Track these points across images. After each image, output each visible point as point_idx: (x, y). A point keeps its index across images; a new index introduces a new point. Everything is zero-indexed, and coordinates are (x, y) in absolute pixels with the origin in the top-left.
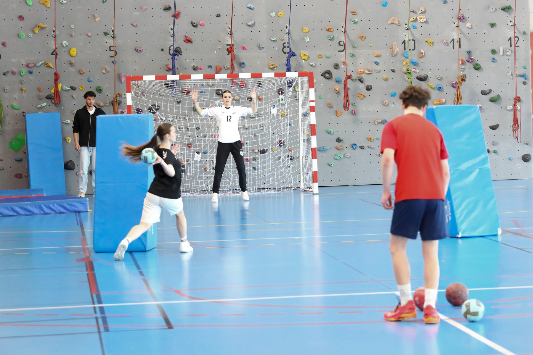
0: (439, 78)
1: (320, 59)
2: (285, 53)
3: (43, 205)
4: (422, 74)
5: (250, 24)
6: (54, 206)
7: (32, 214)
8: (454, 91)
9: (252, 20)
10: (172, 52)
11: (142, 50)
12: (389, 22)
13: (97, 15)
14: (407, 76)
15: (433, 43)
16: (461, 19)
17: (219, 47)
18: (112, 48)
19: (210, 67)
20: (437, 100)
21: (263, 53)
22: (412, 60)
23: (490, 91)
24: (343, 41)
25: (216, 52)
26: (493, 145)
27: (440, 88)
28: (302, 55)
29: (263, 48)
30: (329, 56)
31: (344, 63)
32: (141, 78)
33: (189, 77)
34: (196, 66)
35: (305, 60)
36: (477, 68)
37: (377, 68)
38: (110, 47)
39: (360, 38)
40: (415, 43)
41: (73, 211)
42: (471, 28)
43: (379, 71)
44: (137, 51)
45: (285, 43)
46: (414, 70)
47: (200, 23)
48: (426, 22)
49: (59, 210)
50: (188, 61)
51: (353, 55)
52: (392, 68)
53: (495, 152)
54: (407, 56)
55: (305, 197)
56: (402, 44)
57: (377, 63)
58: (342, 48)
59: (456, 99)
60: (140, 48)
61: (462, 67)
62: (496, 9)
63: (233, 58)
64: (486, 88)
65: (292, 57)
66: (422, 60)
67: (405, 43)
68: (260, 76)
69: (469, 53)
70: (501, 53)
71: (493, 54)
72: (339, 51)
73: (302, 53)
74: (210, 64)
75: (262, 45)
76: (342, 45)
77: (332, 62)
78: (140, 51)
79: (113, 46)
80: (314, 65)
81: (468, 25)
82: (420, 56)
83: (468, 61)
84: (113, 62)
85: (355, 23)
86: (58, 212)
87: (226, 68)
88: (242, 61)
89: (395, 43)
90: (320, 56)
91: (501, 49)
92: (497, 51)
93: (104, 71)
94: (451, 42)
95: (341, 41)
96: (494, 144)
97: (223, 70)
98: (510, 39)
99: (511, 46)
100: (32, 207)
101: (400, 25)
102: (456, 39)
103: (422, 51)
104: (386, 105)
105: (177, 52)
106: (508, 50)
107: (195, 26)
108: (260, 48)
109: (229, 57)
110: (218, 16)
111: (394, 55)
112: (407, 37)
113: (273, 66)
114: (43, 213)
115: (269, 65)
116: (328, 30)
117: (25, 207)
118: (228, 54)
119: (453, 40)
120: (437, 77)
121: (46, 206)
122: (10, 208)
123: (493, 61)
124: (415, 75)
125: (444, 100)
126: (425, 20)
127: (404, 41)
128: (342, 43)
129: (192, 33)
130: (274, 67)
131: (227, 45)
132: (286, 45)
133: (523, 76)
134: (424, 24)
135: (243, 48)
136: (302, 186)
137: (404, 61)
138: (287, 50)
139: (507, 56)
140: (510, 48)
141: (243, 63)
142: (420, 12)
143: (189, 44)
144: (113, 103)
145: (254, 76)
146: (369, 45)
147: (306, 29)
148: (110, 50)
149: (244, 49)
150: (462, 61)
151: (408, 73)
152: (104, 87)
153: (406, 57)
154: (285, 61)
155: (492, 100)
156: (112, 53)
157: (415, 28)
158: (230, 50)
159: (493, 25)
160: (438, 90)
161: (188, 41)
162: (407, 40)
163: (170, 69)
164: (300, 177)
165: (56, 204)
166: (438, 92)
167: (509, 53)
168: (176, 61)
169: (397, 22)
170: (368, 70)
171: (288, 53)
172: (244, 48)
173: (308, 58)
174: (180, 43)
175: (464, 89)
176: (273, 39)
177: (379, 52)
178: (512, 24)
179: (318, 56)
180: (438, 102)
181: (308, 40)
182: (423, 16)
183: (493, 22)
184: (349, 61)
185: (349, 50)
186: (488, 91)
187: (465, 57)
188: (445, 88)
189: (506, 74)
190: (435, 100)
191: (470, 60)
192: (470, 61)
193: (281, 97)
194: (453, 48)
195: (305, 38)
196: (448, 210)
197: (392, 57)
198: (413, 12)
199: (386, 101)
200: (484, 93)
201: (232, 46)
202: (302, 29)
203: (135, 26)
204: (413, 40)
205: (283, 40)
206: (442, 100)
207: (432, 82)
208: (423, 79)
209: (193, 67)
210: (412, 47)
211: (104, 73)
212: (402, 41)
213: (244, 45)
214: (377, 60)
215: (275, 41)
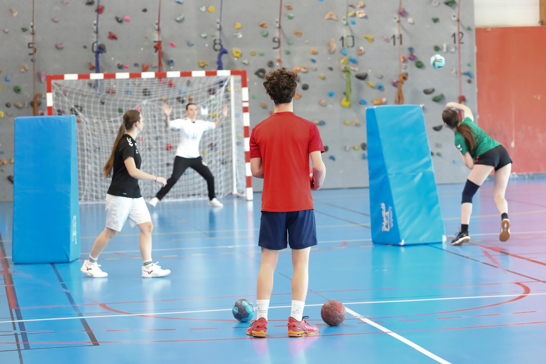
0: (380, 77)
1: (253, 57)
2: (216, 50)
4: (362, 72)
5: (178, 19)
8: (395, 90)
9: (180, 15)
10: (95, 49)
11: (64, 47)
12: (327, 17)
13: (14, 10)
14: (345, 75)
15: (373, 40)
16: (403, 13)
17: (146, 44)
18: (31, 45)
19: (136, 65)
21: (193, 51)
22: (350, 57)
23: (433, 90)
24: (278, 38)
25: (142, 49)
27: (380, 87)
28: (234, 52)
29: (193, 44)
30: (263, 54)
31: (278, 60)
32: (62, 77)
33: (113, 76)
34: (121, 64)
35: (237, 57)
36: (420, 65)
37: (314, 66)
38: (29, 44)
39: (295, 34)
40: (353, 39)
42: (413, 24)
43: (316, 70)
44: (57, 47)
45: (216, 40)
46: (352, 68)
47: (125, 18)
48: (366, 17)
50: (113, 59)
51: (288, 53)
52: (330, 66)
53: (438, 154)
54: (344, 52)
55: (238, 204)
56: (340, 40)
57: (313, 61)
58: (276, 45)
59: (397, 99)
60: (61, 45)
61: (404, 65)
62: (439, 4)
63: (161, 55)
64: (429, 87)
65: (224, 56)
66: (361, 57)
67: (343, 40)
68: (189, 74)
69: (411, 49)
70: (445, 50)
71: (436, 51)
72: (274, 48)
73: (235, 50)
74: (136, 62)
75: (191, 42)
76: (277, 42)
77: (267, 59)
78: (61, 48)
79: (32, 43)
80: (247, 63)
81: (410, 20)
82: (359, 53)
83: (410, 59)
84: (32, 60)
85: (291, 18)
87: (154, 66)
88: (171, 59)
89: (333, 39)
90: (253, 54)
91: (445, 46)
92: (440, 48)
93: (22, 70)
94: (392, 39)
95: (276, 38)
96: (438, 146)
97: (150, 68)
98: (454, 35)
99: (455, 42)
101: (337, 21)
102: (397, 34)
103: (361, 48)
104: (323, 105)
105: (101, 49)
106: (451, 47)
107: (120, 22)
108: (189, 45)
109: (156, 55)
110: (145, 10)
111: (331, 52)
112: (345, 32)
113: (204, 64)
115: (199, 63)
116: (262, 26)
118: (156, 52)
119: (394, 37)
120: (378, 76)
124: (353, 74)
126: (364, 15)
127: (342, 38)
128: (276, 40)
129: (117, 29)
130: (204, 66)
131: (155, 42)
132: (217, 42)
133: (468, 74)
134: (364, 20)
136: (235, 192)
137: (341, 58)
138: (218, 47)
139: (451, 52)
140: (454, 45)
141: (172, 61)
142: (359, 6)
143: (114, 41)
144: (32, 104)
145: (183, 74)
146: (307, 41)
147: (238, 25)
148: (29, 47)
150: (404, 58)
151: (346, 71)
152: (23, 87)
153: (344, 55)
154: (216, 59)
155: (436, 100)
156: (31, 51)
157: (354, 23)
158: (158, 47)
159: (436, 20)
160: (378, 89)
161: (113, 37)
162: (345, 36)
163: (94, 67)
164: (232, 183)
166: (377, 91)
167: (453, 50)
168: (100, 60)
169: (334, 17)
170: (305, 68)
171: (219, 50)
172: (172, 45)
173: (241, 55)
174: (104, 40)
175: (406, 88)
176: (203, 35)
177: (315, 49)
178: (455, 19)
179: (251, 54)
180: (379, 102)
181: (240, 36)
182: (362, 11)
183: (435, 17)
184: (284, 59)
185: (284, 47)
186: (431, 90)
187: (407, 54)
188: (386, 87)
189: (449, 72)
190: (376, 100)
191: (412, 58)
193: (212, 97)
194: (394, 44)
195: (237, 34)
196: (390, 216)
197: (330, 54)
198: (351, 6)
199: (323, 101)
200: (427, 92)
201: (159, 43)
202: (234, 25)
203: (56, 22)
204: (351, 36)
205: (213, 36)
206: (383, 100)
207: (372, 81)
208: (362, 77)
209: (118, 65)
210: (351, 44)
211: (22, 72)
212: (340, 37)
213: (172, 42)
214: (314, 57)
215: (205, 38)
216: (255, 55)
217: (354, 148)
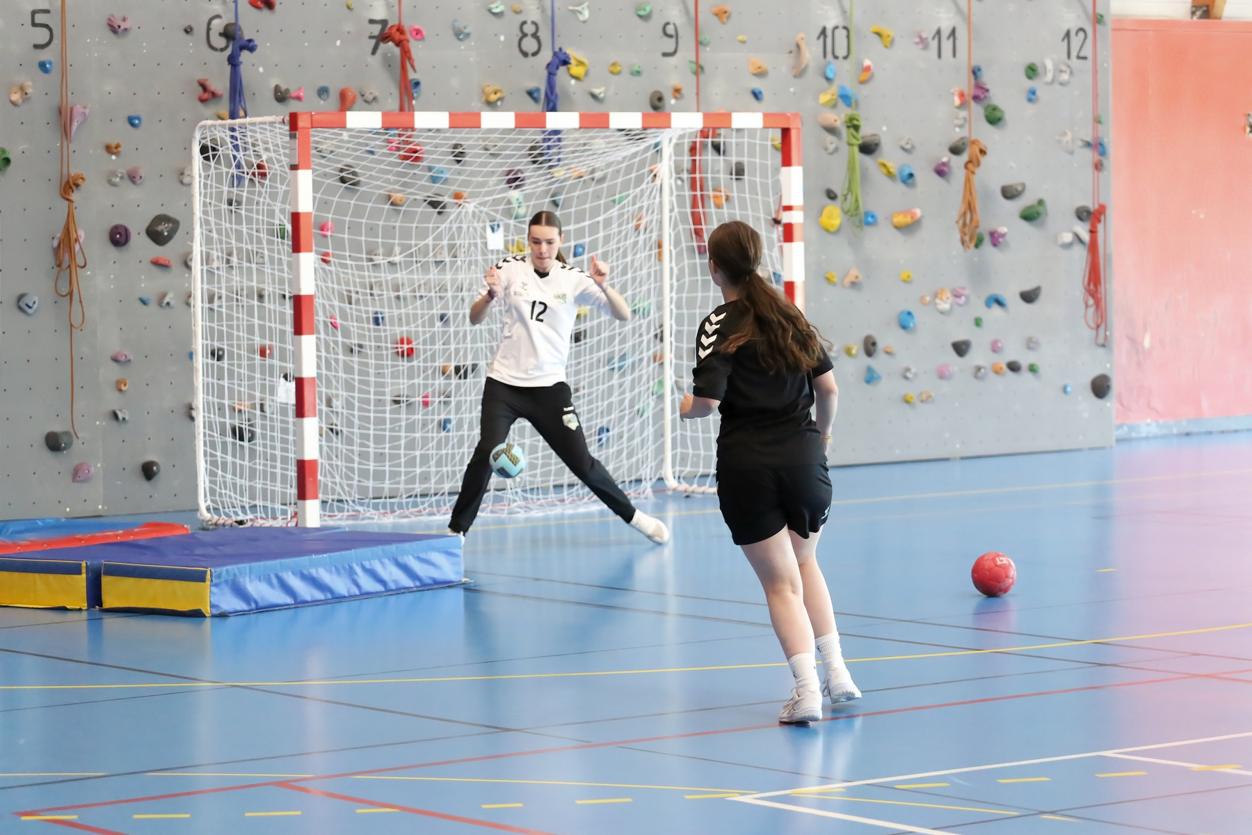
0: (908, 147)
1: (615, 78)
2: (525, 54)
3: (357, 564)
6: (383, 564)
7: (329, 596)
8: (939, 185)
10: (219, 41)
11: (130, 28)
15: (892, 42)
17: (349, 27)
18: (40, 18)
19: (323, 92)
20: (905, 213)
21: (467, 52)
22: (842, 88)
23: (1022, 189)
24: (675, 25)
25: (338, 43)
26: (1029, 348)
27: (911, 175)
29: (468, 35)
30: (640, 70)
31: (677, 91)
32: (340, 121)
34: (283, 87)
35: (577, 78)
36: (994, 119)
38: (34, 13)
39: (716, 15)
40: (848, 37)
41: (429, 581)
44: (114, 29)
45: (524, 23)
49: (395, 582)
50: (261, 70)
51: (698, 69)
53: (1032, 369)
54: (830, 75)
56: (819, 38)
57: (756, 95)
58: (669, 45)
60: (124, 20)
61: (962, 114)
64: (1011, 180)
65: (562, 71)
66: (865, 90)
67: (825, 37)
69: (976, 71)
70: (1049, 77)
71: (1029, 78)
72: (665, 55)
74: (323, 84)
75: (465, 28)
76: (671, 36)
77: (647, 86)
78: (126, 30)
79: (41, 12)
80: (602, 96)
82: (864, 76)
83: (976, 98)
84: (42, 66)
86: (393, 586)
87: (370, 98)
89: (802, 35)
90: (615, 69)
92: (1040, 70)
93: (16, 97)
94: (933, 38)
95: (668, 24)
96: (1030, 344)
97: (359, 101)
98: (1068, 34)
99: (1069, 56)
100: (331, 572)
103: (867, 63)
106: (1064, 68)
108: (460, 35)
112: (832, 19)
113: (499, 95)
114: (357, 592)
115: (483, 91)
117: (313, 572)
118: (374, 52)
119: (939, 32)
120: (903, 143)
121: (364, 568)
122: (275, 581)
123: (1030, 100)
125: (918, 212)
127: (824, 32)
128: (670, 30)
130: (499, 99)
131: (372, 22)
132: (529, 29)
135: (415, 33)
137: (824, 91)
138: (529, 45)
139: (1062, 84)
140: (1067, 62)
141: (417, 84)
143: (266, 14)
146: (740, 38)
148: (34, 24)
149: (418, 36)
150: (962, 95)
151: (851, 128)
152: (16, 153)
153: (828, 79)
155: (1029, 216)
156: (41, 36)
160: (904, 182)
161: (263, 2)
162: (829, 26)
163: (214, 95)
165: (389, 559)
166: (901, 187)
167: (1065, 77)
171: (535, 54)
172: (419, 33)
173: (587, 73)
176: (497, 7)
177: (764, 60)
179: (612, 69)
180: (908, 220)
181: (585, 14)
184: (689, 86)
185: (690, 51)
186: (1018, 188)
187: (964, 83)
188: (919, 177)
189: (1057, 138)
190: (899, 213)
191: (979, 94)
192: (982, 96)
193: (515, 196)
194: (939, 56)
195: (579, 8)
197: (795, 76)
200: (1009, 193)
204: (845, 28)
205: (518, 12)
206: (915, 214)
207: (890, 156)
208: (868, 148)
209: (277, 88)
210: (841, 52)
211: (14, 104)
212: (819, 30)
213: (417, 27)
214: (757, 84)
215: (498, 15)
216: (619, 73)
217: (848, 352)
